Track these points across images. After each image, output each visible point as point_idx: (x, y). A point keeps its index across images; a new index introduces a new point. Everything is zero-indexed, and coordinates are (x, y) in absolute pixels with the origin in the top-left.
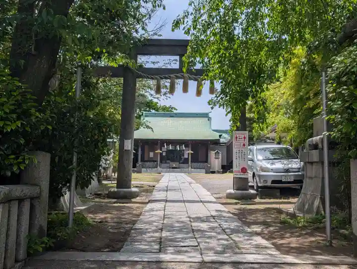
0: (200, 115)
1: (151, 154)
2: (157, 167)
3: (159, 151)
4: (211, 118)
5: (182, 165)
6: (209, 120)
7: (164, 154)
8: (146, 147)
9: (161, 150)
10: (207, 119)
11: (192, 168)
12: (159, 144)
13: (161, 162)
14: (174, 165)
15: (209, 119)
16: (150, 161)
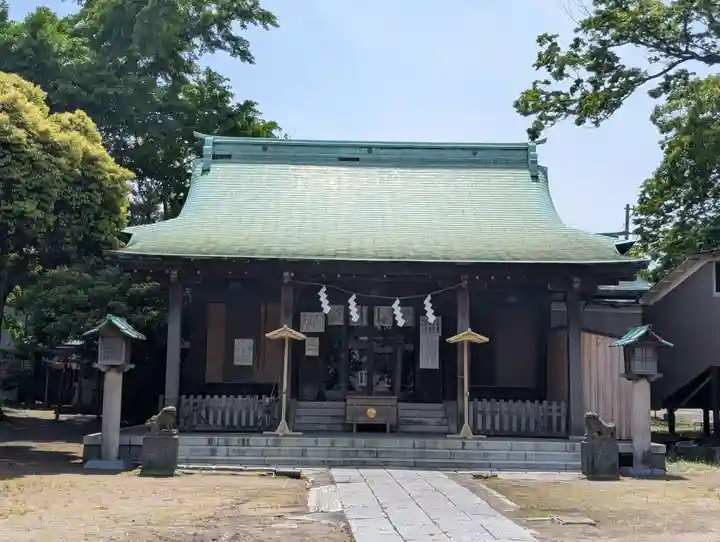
0: (496, 155)
1: (244, 352)
2: (273, 427)
3: (285, 332)
4: (544, 171)
5: (411, 411)
6: (535, 178)
7: (312, 349)
8: (217, 314)
9: (296, 326)
10: (526, 174)
11: (475, 432)
12: (287, 296)
13: (296, 393)
14: (372, 412)
15: (538, 174)
16: (233, 390)
